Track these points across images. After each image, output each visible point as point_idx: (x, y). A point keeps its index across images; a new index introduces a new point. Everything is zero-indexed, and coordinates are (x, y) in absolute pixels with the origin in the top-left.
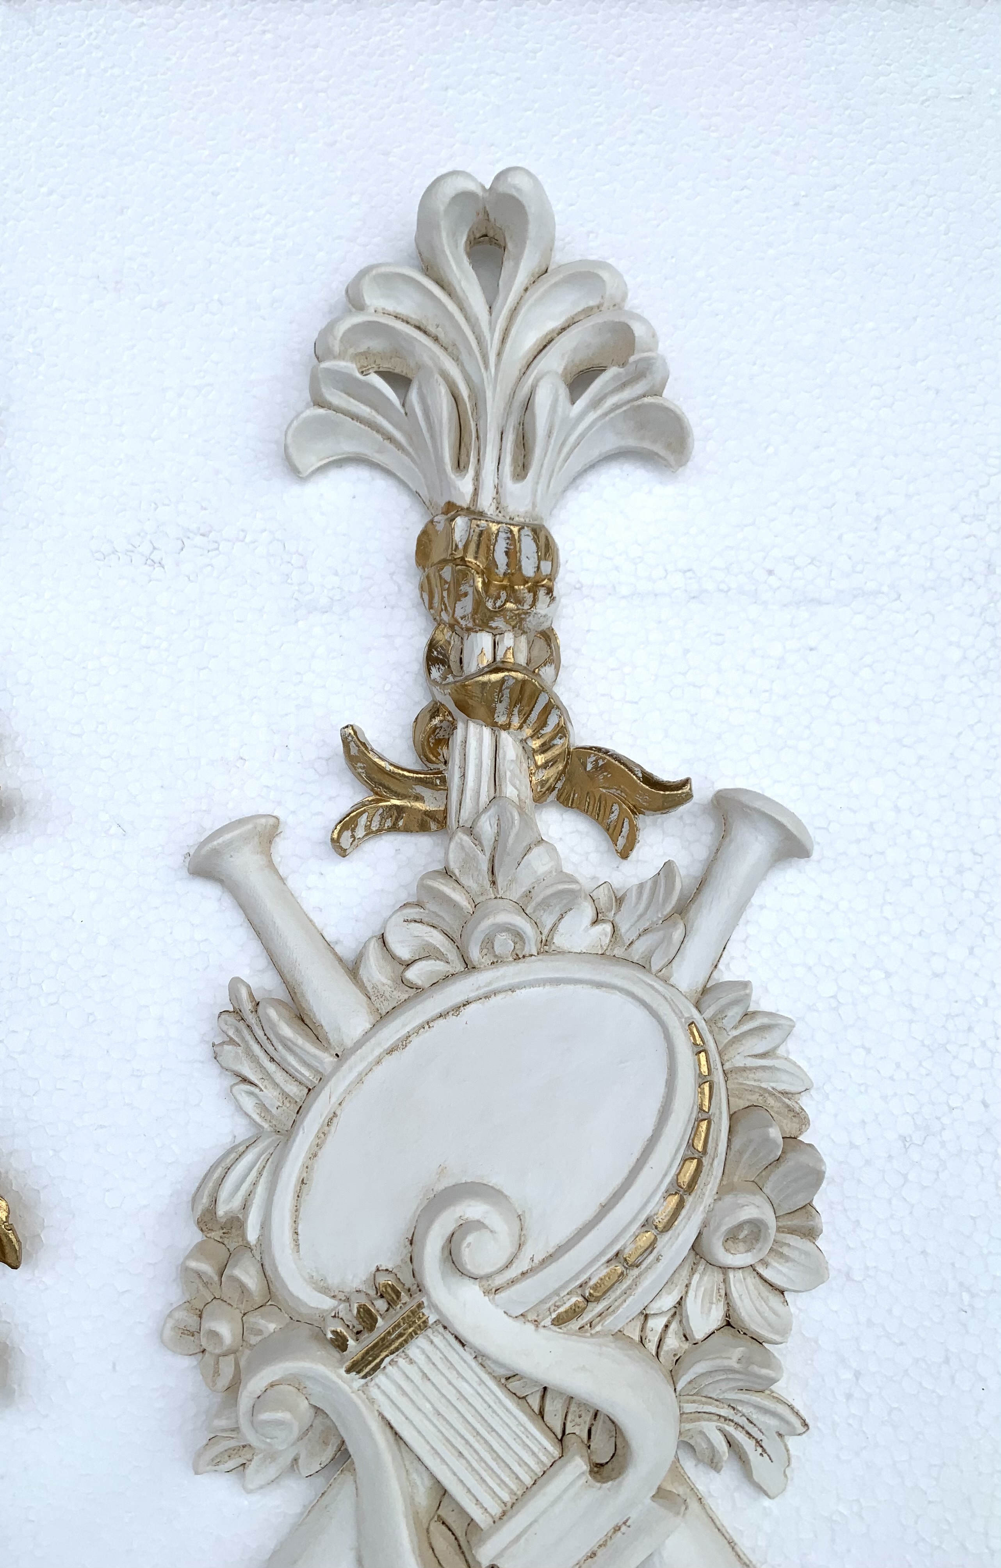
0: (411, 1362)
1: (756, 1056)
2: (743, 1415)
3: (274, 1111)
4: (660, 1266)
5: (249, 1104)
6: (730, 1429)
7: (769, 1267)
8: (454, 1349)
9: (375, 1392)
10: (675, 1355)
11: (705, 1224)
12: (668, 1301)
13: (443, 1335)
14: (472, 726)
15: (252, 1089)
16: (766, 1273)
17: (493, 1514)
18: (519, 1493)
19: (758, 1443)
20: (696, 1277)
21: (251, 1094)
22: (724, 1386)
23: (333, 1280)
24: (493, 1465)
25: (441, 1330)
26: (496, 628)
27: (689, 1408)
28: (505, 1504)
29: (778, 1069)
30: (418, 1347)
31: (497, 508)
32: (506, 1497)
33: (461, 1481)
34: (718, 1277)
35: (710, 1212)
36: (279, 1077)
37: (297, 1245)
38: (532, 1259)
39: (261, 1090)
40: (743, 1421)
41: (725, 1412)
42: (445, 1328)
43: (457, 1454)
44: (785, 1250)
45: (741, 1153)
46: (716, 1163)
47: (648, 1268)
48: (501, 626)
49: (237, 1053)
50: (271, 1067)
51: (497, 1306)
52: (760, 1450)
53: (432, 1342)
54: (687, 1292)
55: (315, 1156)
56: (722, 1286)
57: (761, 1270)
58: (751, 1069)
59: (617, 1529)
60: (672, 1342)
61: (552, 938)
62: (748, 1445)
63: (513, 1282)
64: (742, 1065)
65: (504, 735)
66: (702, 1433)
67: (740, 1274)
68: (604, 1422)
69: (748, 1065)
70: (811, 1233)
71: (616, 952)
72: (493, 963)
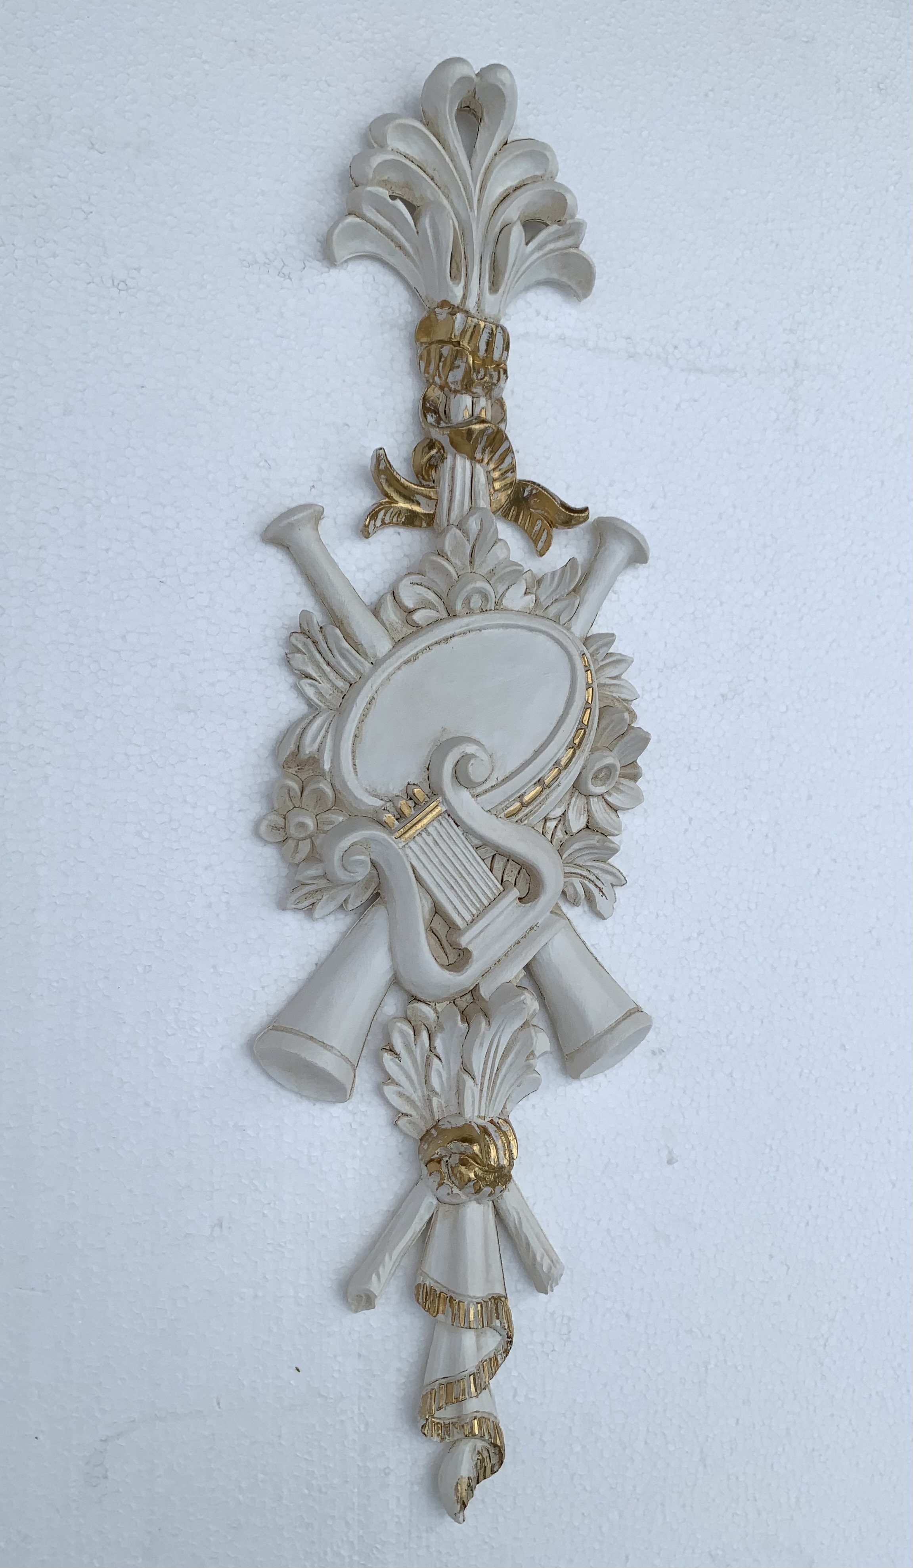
1: (610, 678)
2: (594, 875)
3: (328, 697)
4: (560, 789)
5: (310, 692)
6: (587, 882)
7: (612, 796)
8: (453, 828)
9: (408, 851)
10: (561, 842)
11: (584, 768)
12: (559, 812)
13: (447, 820)
14: (458, 458)
15: (314, 682)
16: (609, 799)
17: (467, 920)
18: (481, 909)
19: (600, 890)
20: (574, 799)
21: (311, 685)
22: (586, 858)
23: (381, 790)
24: (469, 893)
25: (447, 816)
26: (476, 393)
27: (568, 870)
28: (474, 915)
29: (623, 686)
30: (433, 826)
31: (477, 310)
32: (474, 912)
33: (452, 902)
34: (584, 800)
35: (587, 760)
36: (332, 675)
37: (356, 772)
38: (497, 779)
39: (320, 683)
40: (593, 878)
41: (585, 873)
42: (449, 815)
43: (450, 887)
44: (621, 787)
45: (604, 729)
46: (591, 734)
47: (554, 790)
48: (479, 392)
49: (304, 659)
50: (327, 669)
51: (478, 804)
52: (601, 894)
53: (441, 823)
54: (568, 808)
55: (363, 721)
56: (586, 806)
57: (606, 797)
58: (608, 685)
59: (532, 928)
60: (559, 834)
61: (502, 601)
62: (595, 891)
63: (486, 791)
64: (603, 682)
65: (478, 466)
66: (572, 884)
67: (596, 799)
68: (524, 875)
69: (606, 683)
70: (635, 777)
71: (537, 612)
72: (467, 613)
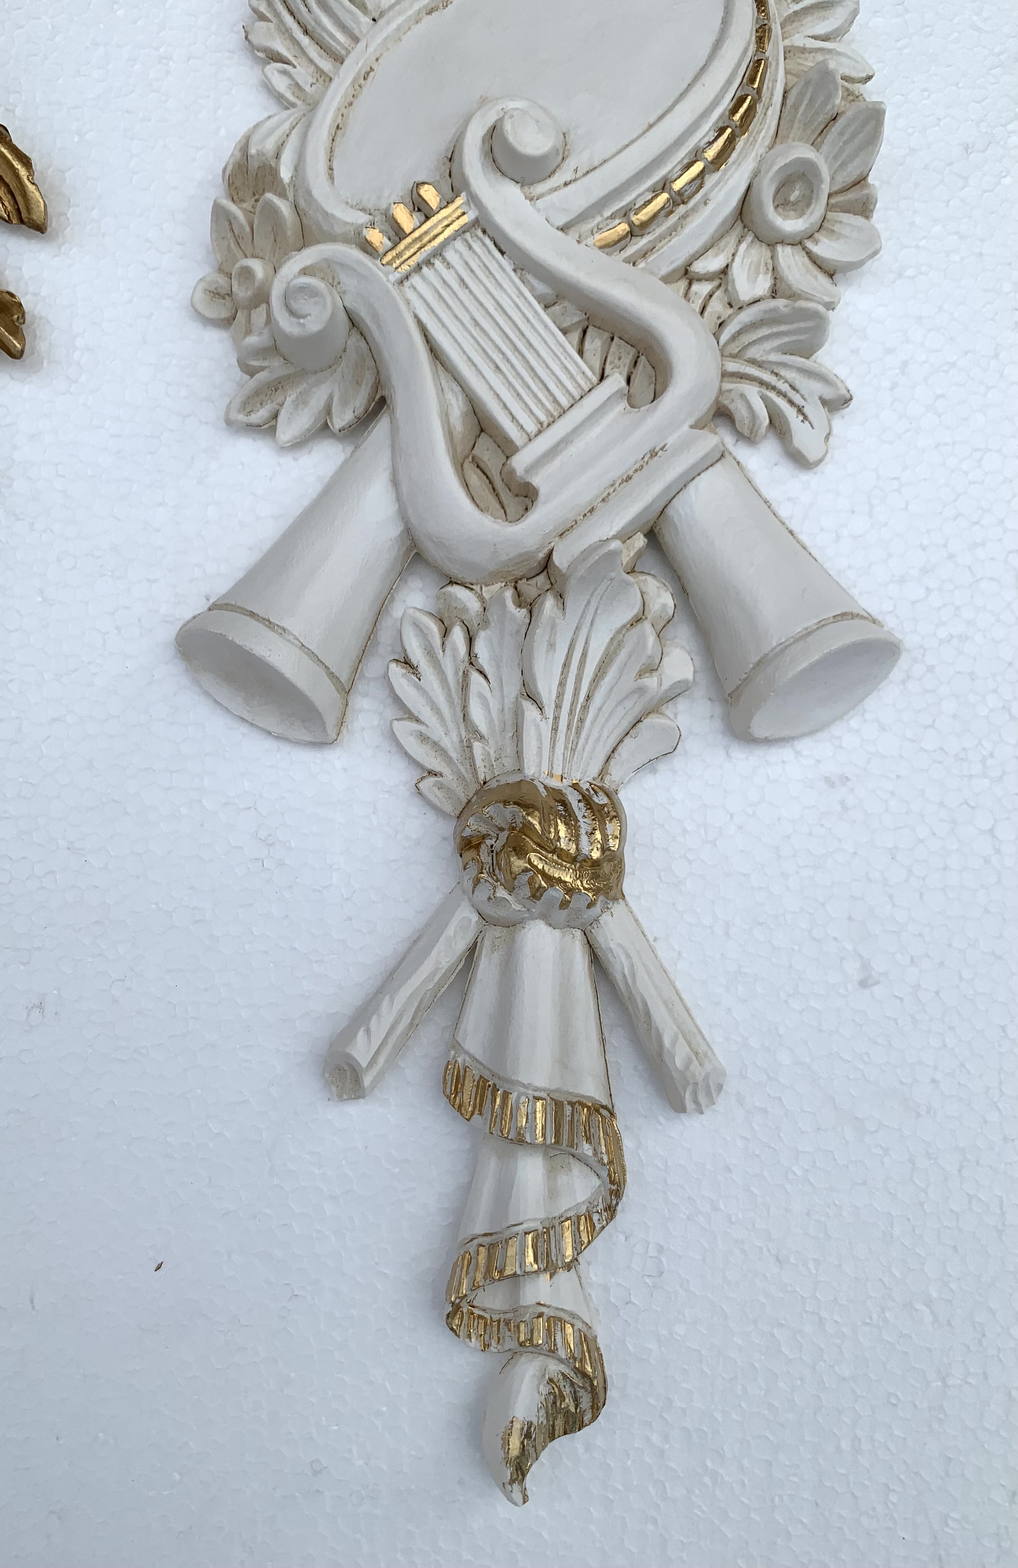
0: (449, 266)
2: (786, 381)
3: (307, 88)
4: (707, 211)
5: (281, 84)
6: (772, 395)
7: (819, 244)
8: (493, 257)
9: (411, 295)
10: (719, 318)
11: (756, 174)
12: (714, 266)
13: (481, 240)
15: (286, 66)
16: (816, 249)
17: (529, 431)
18: (556, 414)
19: (800, 410)
20: (744, 246)
21: (285, 73)
22: (768, 345)
24: (531, 382)
25: (479, 233)
27: (732, 366)
28: (541, 423)
30: (456, 251)
32: (543, 417)
33: (498, 395)
34: (765, 252)
35: (762, 160)
36: (313, 51)
37: (331, 177)
38: (576, 170)
39: (295, 67)
40: (784, 387)
41: (767, 377)
42: (484, 232)
43: (492, 366)
44: (836, 228)
46: (770, 112)
47: (694, 209)
49: (268, 28)
50: (305, 41)
51: (539, 211)
52: (801, 417)
53: (470, 247)
54: (733, 260)
55: (351, 104)
56: (770, 261)
57: (809, 244)
59: (653, 454)
60: (717, 306)
62: (790, 413)
63: (556, 189)
64: (801, 45)
66: (743, 396)
67: (789, 249)
68: (644, 367)
70: (865, 208)
